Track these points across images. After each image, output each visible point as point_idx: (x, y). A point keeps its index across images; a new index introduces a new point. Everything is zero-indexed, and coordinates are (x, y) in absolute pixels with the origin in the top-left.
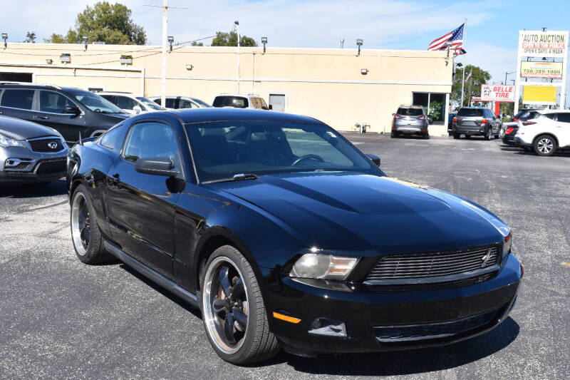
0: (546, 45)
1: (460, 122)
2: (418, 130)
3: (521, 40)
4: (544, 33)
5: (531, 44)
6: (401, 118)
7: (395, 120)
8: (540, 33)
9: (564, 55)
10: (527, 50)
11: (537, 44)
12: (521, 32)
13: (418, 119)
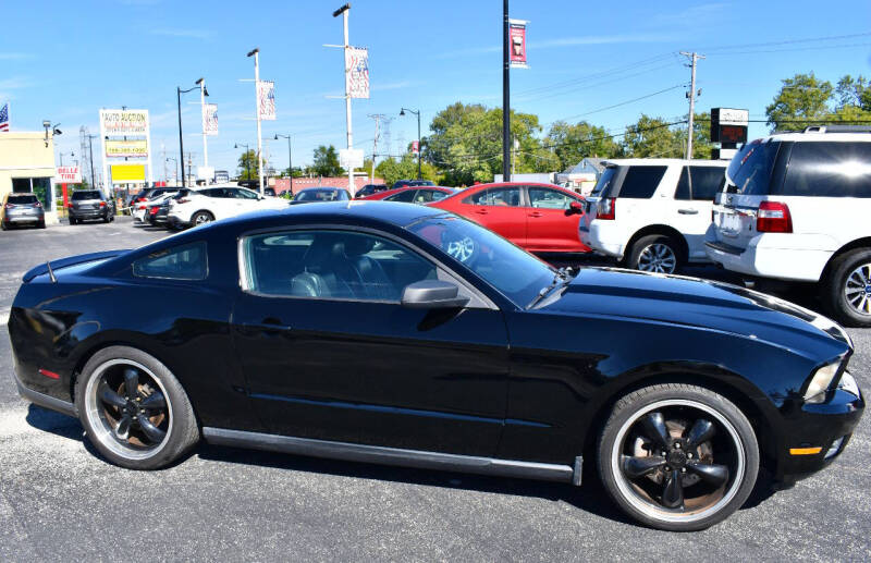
0: (127, 124)
1: (76, 207)
2: (36, 218)
3: (102, 119)
4: (124, 112)
5: (113, 124)
6: (13, 208)
7: (6, 210)
8: (120, 112)
9: (147, 133)
10: (109, 128)
11: (120, 123)
12: (101, 111)
13: (34, 207)
